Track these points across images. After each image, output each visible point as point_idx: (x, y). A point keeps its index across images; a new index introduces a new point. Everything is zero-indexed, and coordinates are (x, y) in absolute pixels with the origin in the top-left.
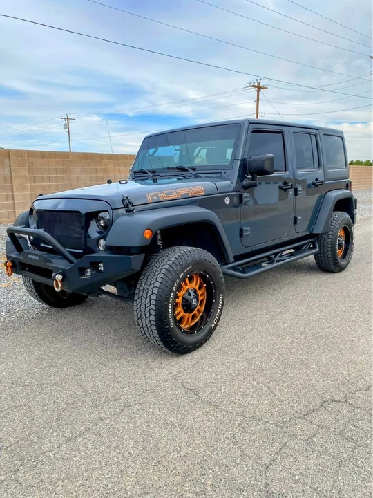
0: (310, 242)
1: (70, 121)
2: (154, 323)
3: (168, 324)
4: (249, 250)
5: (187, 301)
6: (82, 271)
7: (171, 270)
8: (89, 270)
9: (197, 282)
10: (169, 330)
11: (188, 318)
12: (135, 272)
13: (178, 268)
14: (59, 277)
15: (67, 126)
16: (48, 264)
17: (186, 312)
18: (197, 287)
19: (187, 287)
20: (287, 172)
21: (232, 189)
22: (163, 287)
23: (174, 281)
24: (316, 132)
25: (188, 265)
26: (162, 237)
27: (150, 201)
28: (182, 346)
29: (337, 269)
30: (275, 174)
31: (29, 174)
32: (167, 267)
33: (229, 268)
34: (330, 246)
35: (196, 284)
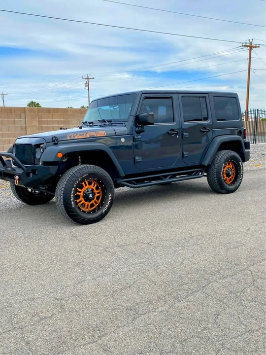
0: (199, 171)
1: (90, 80)
2: (62, 203)
3: (70, 204)
4: (141, 171)
5: (86, 194)
6: (28, 174)
7: (74, 176)
8: (31, 174)
9: (94, 184)
10: (71, 208)
11: (88, 205)
12: (52, 175)
13: (78, 175)
14: (17, 177)
15: (87, 85)
16: (15, 172)
17: (86, 201)
18: (94, 188)
19: (87, 187)
20: (175, 123)
21: (126, 133)
22: (68, 184)
23: (75, 181)
24: (207, 95)
25: (85, 173)
26: (81, 160)
27: (69, 139)
28: (80, 219)
29: (224, 191)
30: (155, 125)
31: (39, 124)
32: (71, 174)
33: (125, 181)
34: (216, 174)
35: (94, 186)
